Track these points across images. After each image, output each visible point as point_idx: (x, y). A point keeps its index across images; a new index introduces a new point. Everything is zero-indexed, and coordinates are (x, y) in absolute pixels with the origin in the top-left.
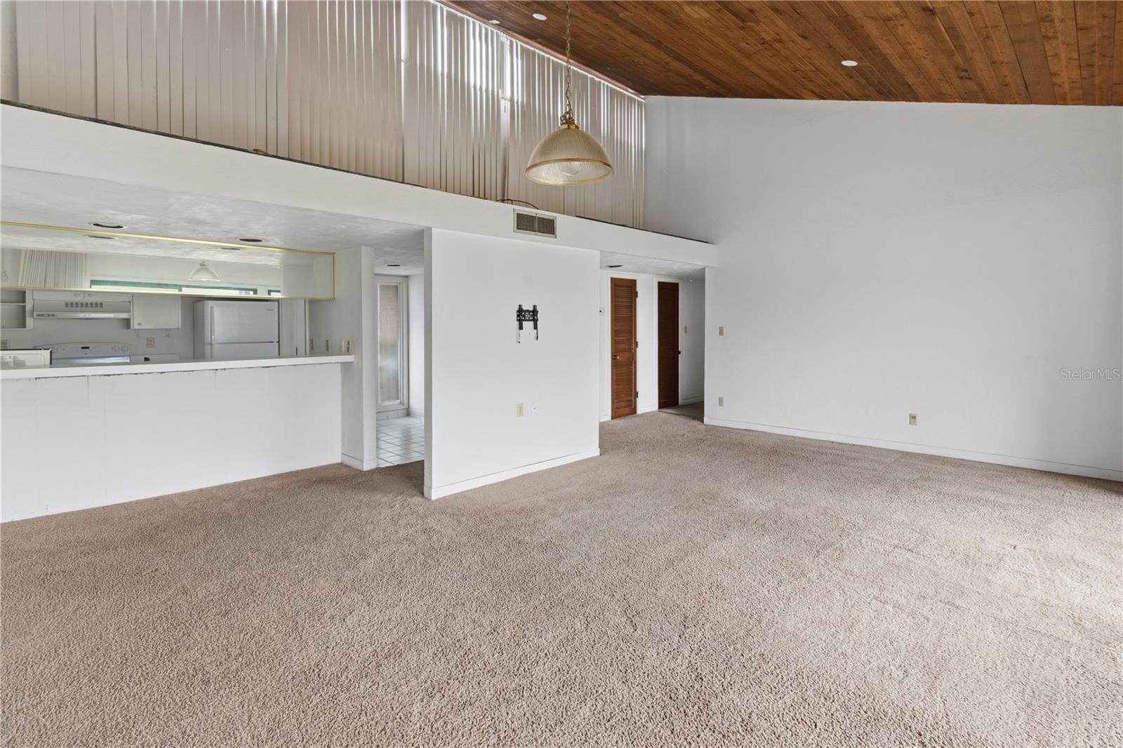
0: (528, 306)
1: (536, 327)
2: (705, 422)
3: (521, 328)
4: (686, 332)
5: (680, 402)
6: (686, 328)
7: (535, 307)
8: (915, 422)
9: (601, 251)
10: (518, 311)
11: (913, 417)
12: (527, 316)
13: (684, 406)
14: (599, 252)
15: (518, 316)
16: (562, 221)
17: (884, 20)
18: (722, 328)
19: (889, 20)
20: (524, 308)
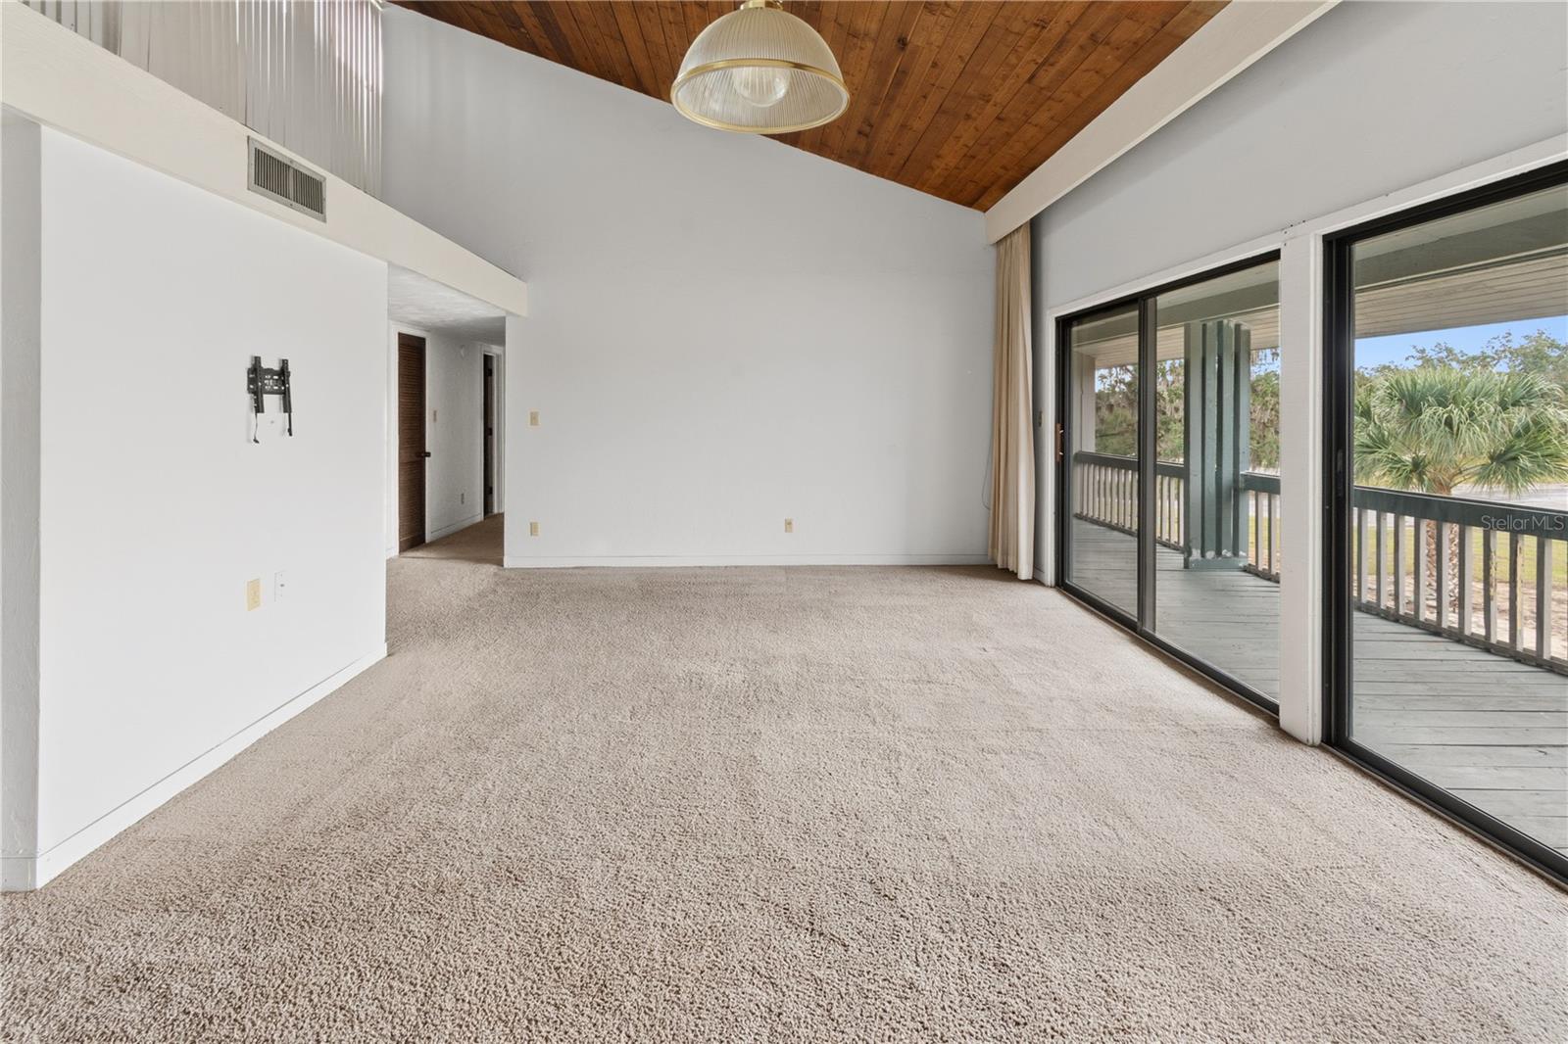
0: (272, 361)
1: (287, 407)
2: (505, 566)
3: (259, 408)
4: (435, 420)
5: (428, 538)
6: (435, 413)
7: (285, 363)
8: (791, 528)
9: (390, 264)
10: (250, 371)
11: (789, 524)
12: (270, 382)
13: (432, 544)
14: (386, 264)
15: (251, 381)
16: (335, 189)
17: (849, 34)
18: (536, 413)
19: (854, 36)
20: (265, 365)
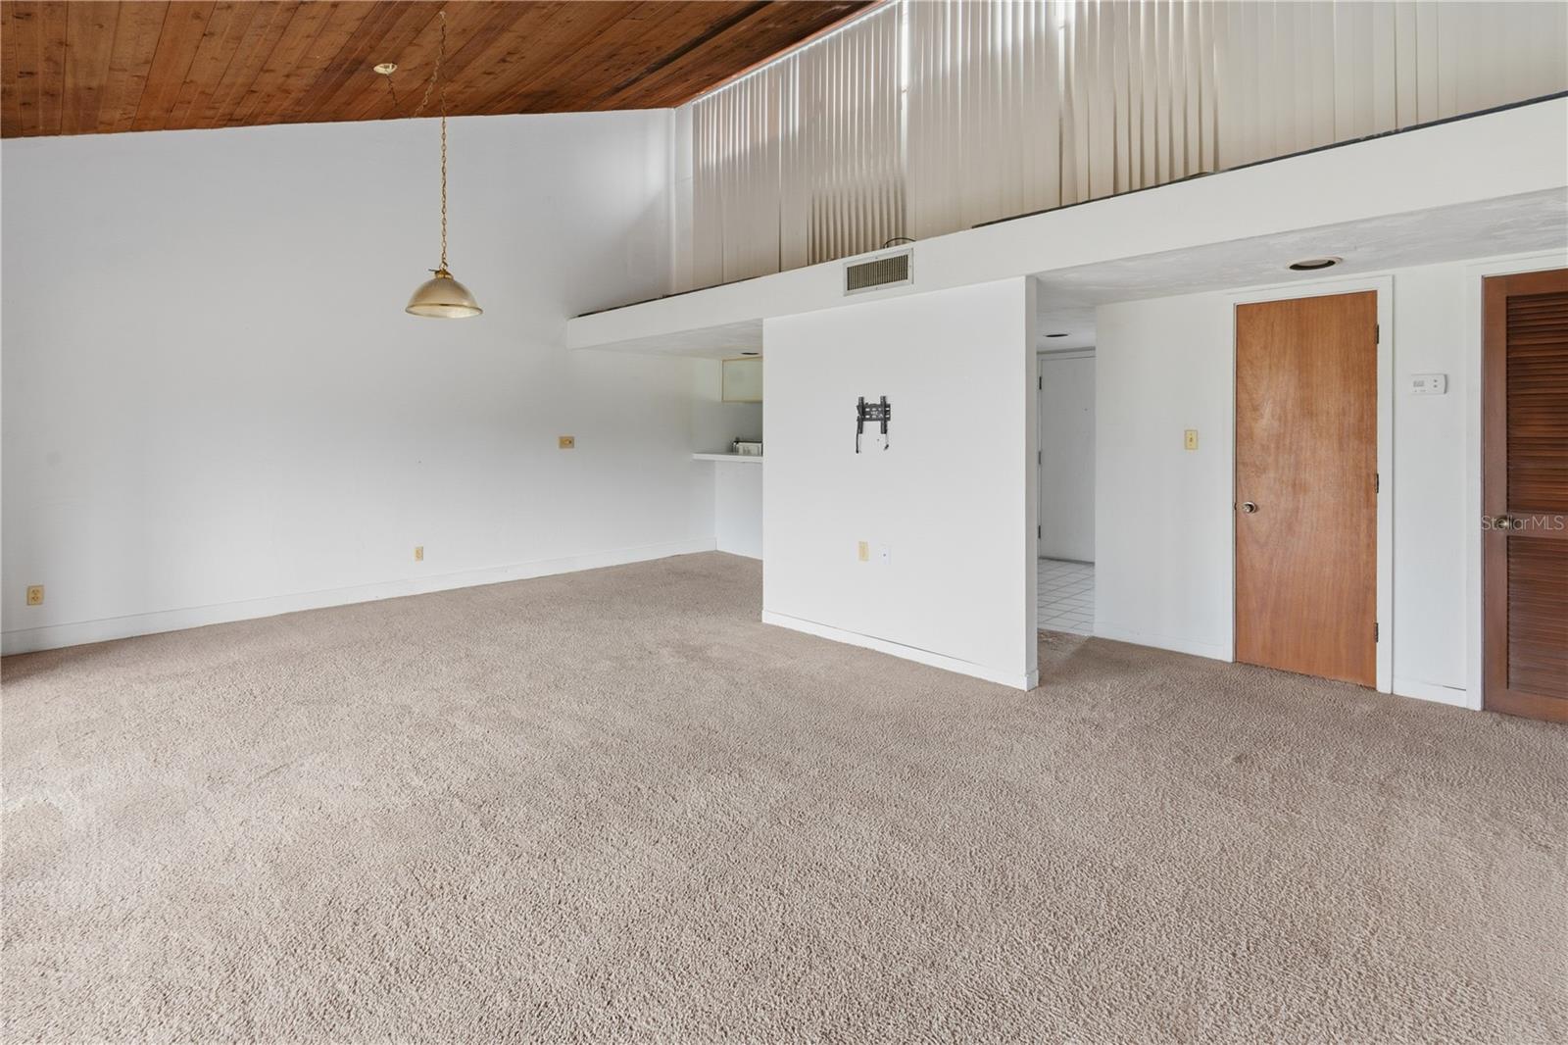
0: (873, 399)
1: (885, 431)
3: (860, 430)
7: (883, 399)
12: (874, 413)
15: (858, 413)
20: (868, 401)
